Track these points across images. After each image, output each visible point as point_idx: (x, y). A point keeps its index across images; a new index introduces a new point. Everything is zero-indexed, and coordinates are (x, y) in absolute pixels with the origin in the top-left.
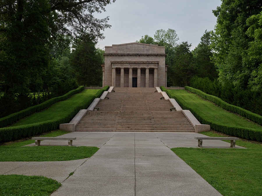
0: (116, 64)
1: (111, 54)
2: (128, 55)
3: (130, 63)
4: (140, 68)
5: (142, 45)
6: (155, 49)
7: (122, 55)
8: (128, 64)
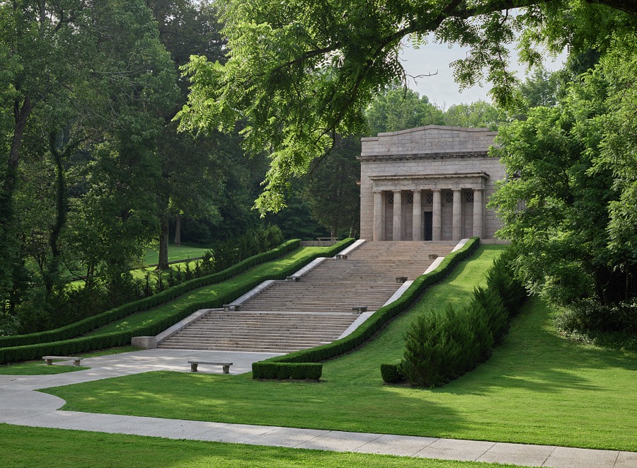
0: (382, 182)
1: (375, 156)
2: (415, 158)
3: (415, 179)
4: (438, 191)
5: (449, 132)
6: (481, 138)
7: (401, 159)
8: (411, 182)
